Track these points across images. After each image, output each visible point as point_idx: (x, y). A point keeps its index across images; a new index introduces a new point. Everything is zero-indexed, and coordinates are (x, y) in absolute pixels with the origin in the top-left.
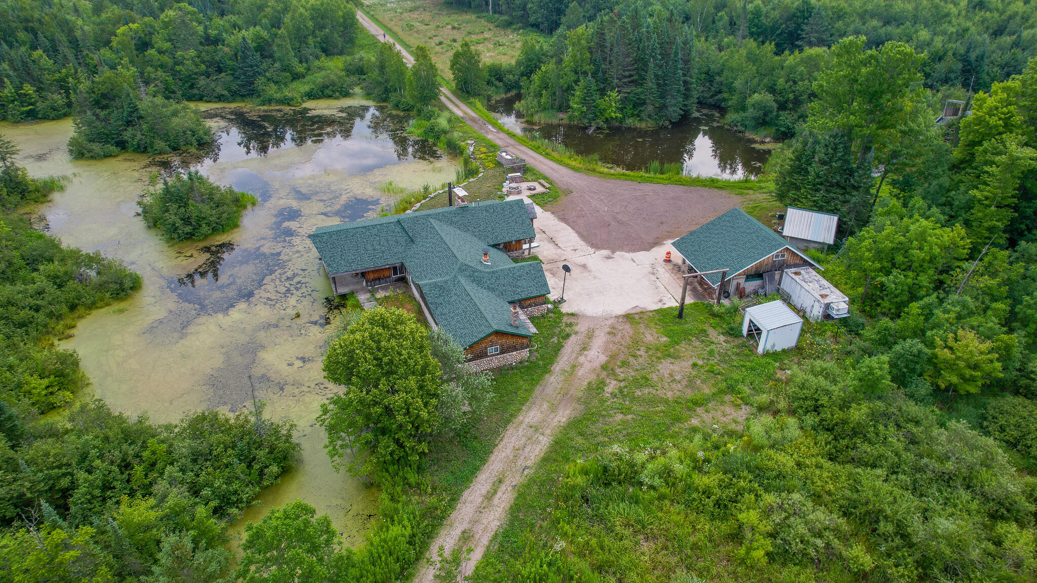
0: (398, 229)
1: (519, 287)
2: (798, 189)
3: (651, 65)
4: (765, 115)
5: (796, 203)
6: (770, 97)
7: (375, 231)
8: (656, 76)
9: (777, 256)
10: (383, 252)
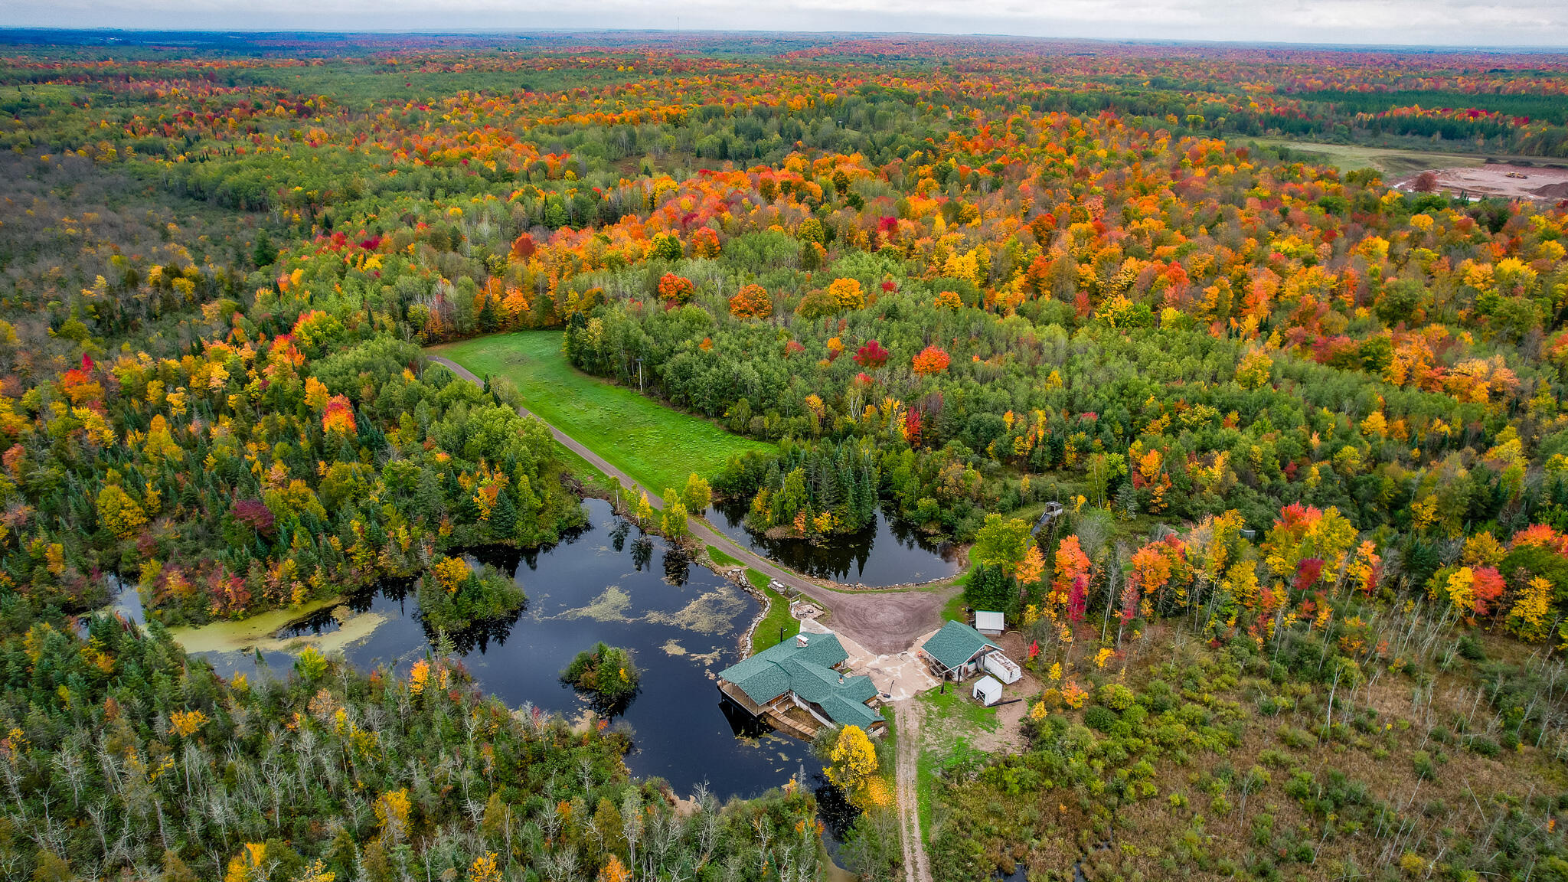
4: (932, 515)
9: (981, 650)
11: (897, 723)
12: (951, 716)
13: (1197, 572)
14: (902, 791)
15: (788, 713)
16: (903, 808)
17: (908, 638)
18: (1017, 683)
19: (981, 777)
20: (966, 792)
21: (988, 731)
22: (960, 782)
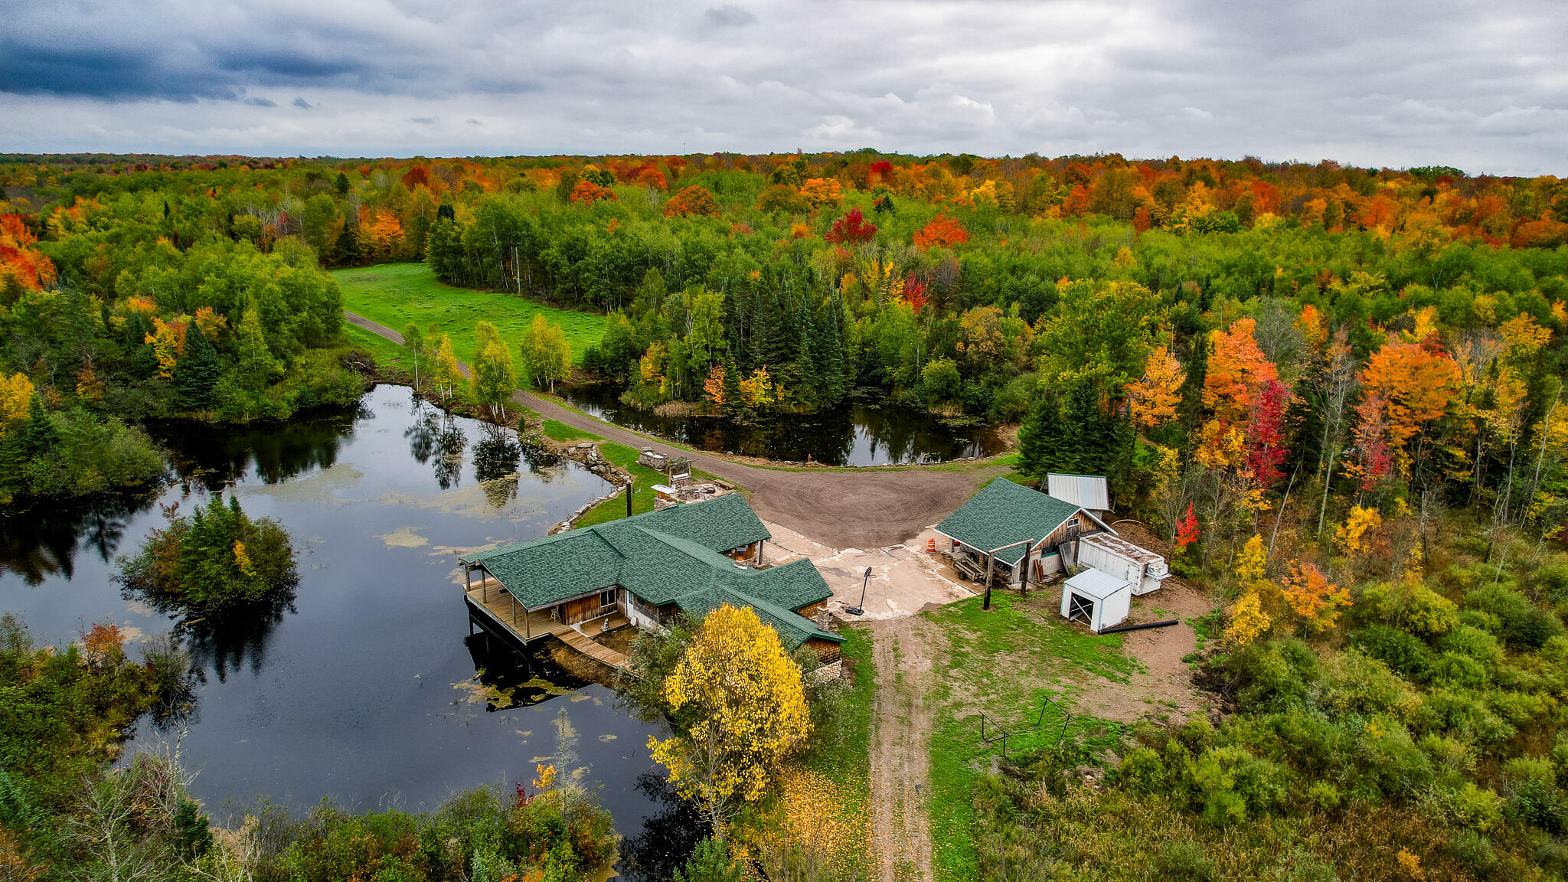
0: (597, 542)
1: (795, 591)
2: (1052, 452)
3: (804, 334)
4: (949, 386)
5: (1053, 468)
6: (951, 364)
7: (568, 548)
8: (811, 347)
9: (1070, 523)
10: (588, 574)
11: (877, 659)
12: (1011, 649)
13: (1484, 414)
14: (884, 813)
15: (605, 639)
16: (887, 861)
17: (906, 526)
18: (1158, 594)
19: (1118, 780)
20: (1081, 816)
21: (1112, 678)
22: (1057, 789)
